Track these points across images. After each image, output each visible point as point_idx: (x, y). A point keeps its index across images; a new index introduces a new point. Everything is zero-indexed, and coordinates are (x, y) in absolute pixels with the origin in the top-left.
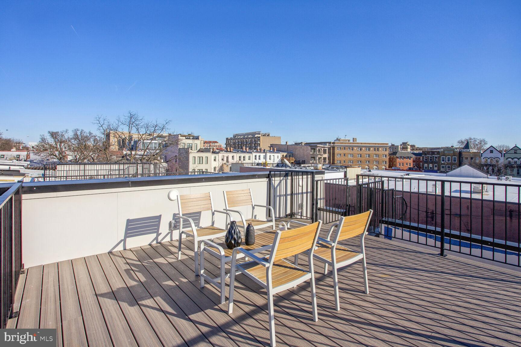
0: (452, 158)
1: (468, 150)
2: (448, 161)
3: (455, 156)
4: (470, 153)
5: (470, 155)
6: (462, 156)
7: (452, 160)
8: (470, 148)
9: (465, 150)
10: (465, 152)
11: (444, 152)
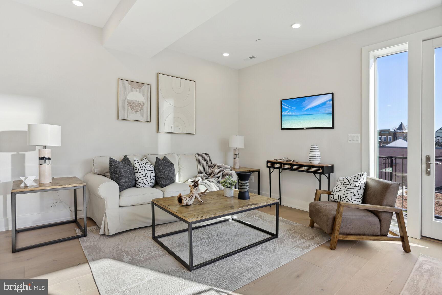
0: (387, 138)
1: (402, 130)
2: (384, 140)
3: (390, 136)
4: (404, 133)
5: (404, 134)
6: (396, 136)
7: (387, 139)
8: (403, 129)
9: (399, 131)
10: (399, 132)
11: (381, 132)
